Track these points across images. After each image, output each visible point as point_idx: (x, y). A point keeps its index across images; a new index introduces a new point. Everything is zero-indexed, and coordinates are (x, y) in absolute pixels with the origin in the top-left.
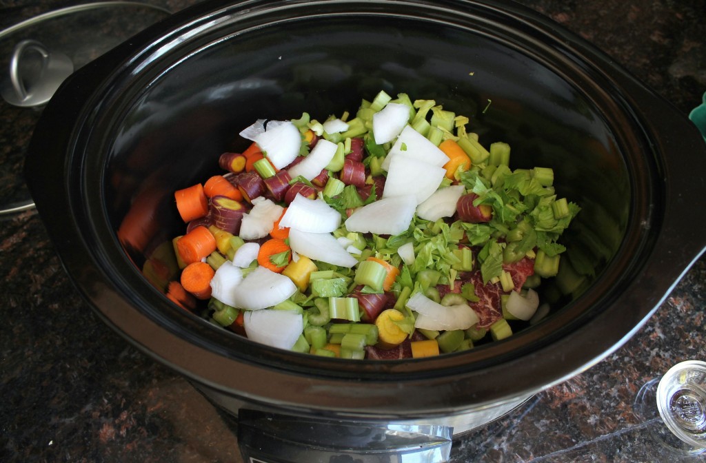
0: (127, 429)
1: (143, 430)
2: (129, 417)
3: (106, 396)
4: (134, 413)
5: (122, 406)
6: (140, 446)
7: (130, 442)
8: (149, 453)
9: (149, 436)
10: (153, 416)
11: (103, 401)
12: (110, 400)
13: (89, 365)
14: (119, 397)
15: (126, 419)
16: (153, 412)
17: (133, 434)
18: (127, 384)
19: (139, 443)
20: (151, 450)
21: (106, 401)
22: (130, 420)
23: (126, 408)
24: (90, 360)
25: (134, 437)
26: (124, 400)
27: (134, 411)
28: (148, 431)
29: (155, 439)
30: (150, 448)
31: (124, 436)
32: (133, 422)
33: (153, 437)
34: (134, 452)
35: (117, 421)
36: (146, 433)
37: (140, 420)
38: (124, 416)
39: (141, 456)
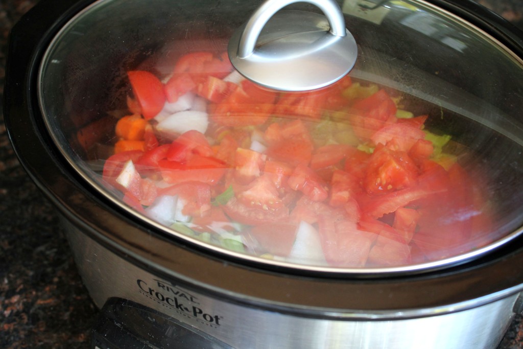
0: (12, 311)
1: (25, 317)
2: (18, 302)
3: (9, 278)
4: (25, 300)
5: (18, 290)
6: (16, 330)
7: (9, 322)
8: (20, 338)
9: (27, 324)
10: (39, 308)
11: (4, 281)
12: (10, 282)
13: (7, 247)
14: (19, 281)
15: (15, 303)
16: (41, 305)
17: (14, 317)
18: (31, 273)
19: (16, 327)
20: (22, 336)
21: (6, 281)
22: (19, 304)
23: (20, 293)
24: (10, 244)
25: (14, 320)
26: (22, 286)
27: (26, 298)
28: (28, 320)
29: (31, 328)
30: (22, 334)
31: (7, 316)
32: (20, 307)
33: (31, 326)
34: (7, 333)
35: (7, 302)
36: (26, 321)
37: (27, 307)
38: (15, 299)
39: (12, 338)
